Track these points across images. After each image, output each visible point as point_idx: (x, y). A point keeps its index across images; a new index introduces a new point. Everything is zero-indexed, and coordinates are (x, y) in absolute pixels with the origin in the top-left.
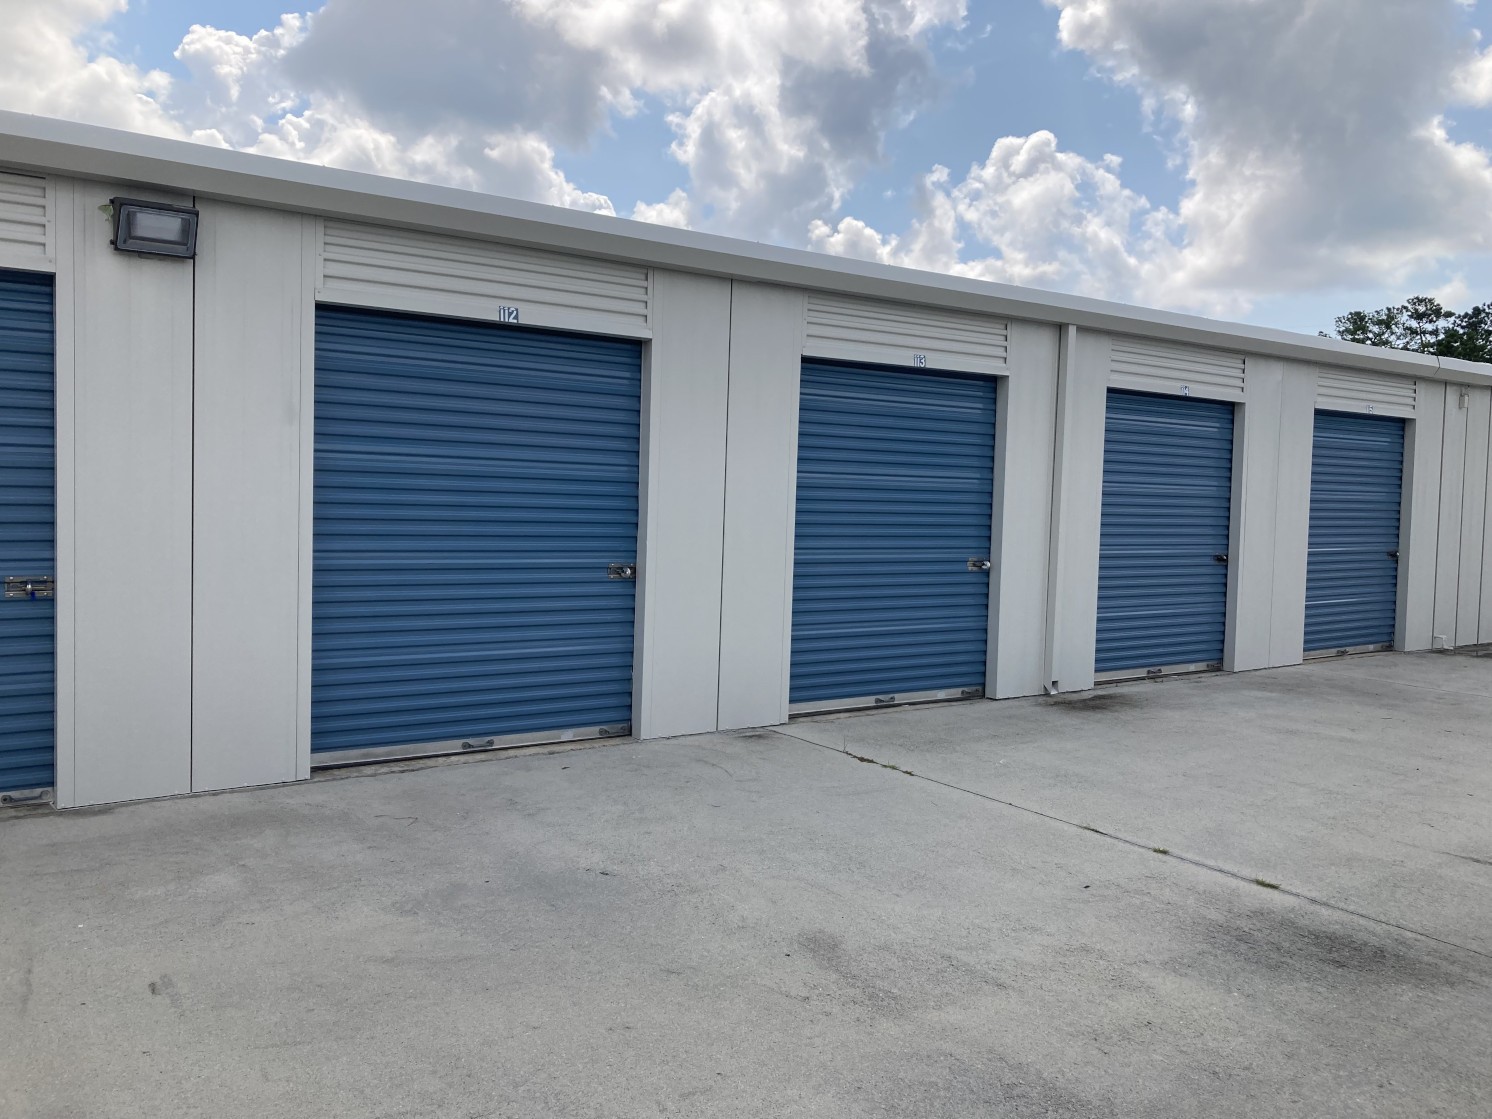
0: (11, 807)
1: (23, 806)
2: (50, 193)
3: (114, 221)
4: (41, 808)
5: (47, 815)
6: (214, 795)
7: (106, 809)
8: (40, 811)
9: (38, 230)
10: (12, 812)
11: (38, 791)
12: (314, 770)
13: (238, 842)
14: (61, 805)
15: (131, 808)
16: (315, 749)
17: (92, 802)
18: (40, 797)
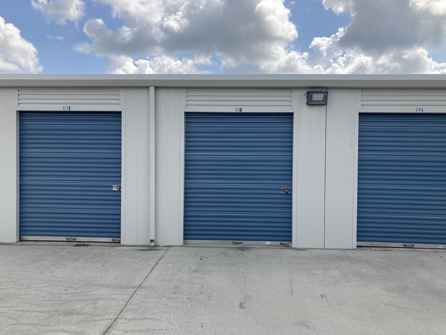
0: (282, 246)
1: (285, 246)
2: (293, 93)
3: (307, 97)
4: (288, 247)
5: (290, 249)
6: (330, 250)
7: (303, 249)
8: (289, 248)
9: (290, 102)
10: (282, 247)
11: (288, 242)
12: (357, 246)
13: (338, 263)
14: (293, 247)
15: (309, 250)
16: (357, 241)
17: (300, 247)
18: (288, 244)
